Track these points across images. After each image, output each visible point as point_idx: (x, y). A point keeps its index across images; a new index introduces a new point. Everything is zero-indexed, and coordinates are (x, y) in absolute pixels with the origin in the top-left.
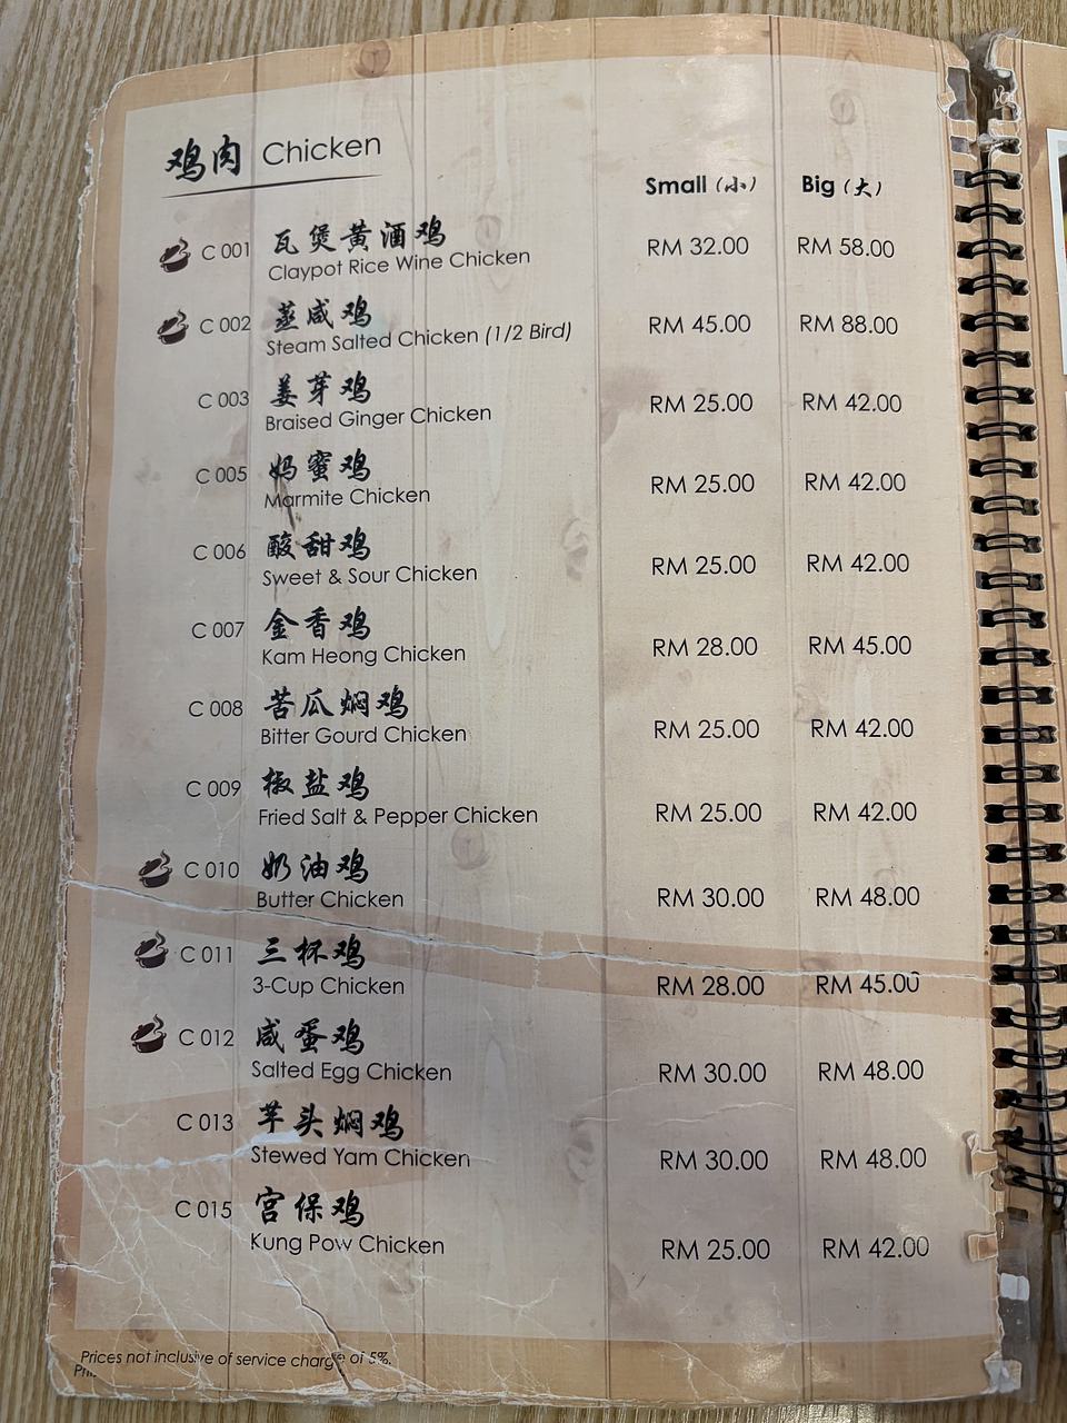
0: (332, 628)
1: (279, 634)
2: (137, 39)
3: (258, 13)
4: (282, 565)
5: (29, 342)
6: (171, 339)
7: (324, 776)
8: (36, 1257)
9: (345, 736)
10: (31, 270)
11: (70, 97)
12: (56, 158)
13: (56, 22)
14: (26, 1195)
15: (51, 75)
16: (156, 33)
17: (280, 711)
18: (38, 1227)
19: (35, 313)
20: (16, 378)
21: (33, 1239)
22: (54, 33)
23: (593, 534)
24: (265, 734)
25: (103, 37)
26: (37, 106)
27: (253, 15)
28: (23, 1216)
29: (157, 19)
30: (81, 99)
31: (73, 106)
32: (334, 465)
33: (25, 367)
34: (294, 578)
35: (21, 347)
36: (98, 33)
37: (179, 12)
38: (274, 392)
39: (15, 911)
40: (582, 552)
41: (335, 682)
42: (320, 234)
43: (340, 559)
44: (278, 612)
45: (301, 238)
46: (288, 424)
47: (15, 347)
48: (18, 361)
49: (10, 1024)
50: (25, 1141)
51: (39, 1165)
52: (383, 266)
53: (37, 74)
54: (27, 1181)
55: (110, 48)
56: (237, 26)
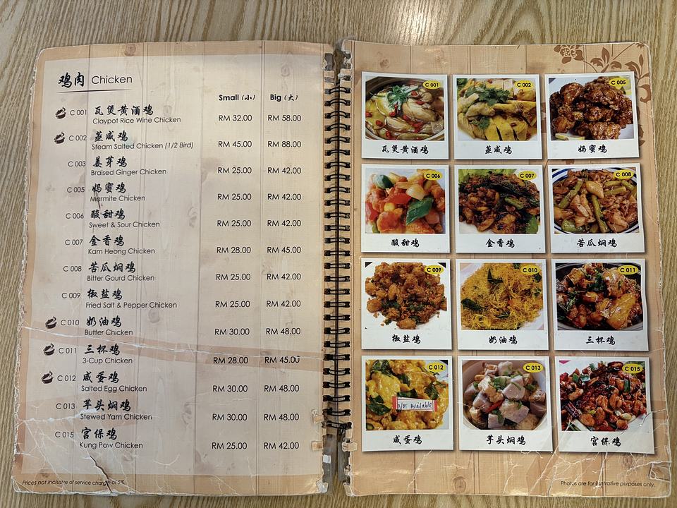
0: (112, 242)
1: (94, 244)
2: (63, 18)
3: (105, 11)
4: (96, 221)
5: (20, 124)
6: (59, 142)
7: (107, 292)
8: (9, 433)
9: (115, 278)
10: (22, 99)
11: (38, 38)
12: (32, 60)
13: (35, 10)
14: (6, 413)
15: (32, 30)
16: (69, 16)
17: (94, 270)
18: (10, 423)
19: (23, 114)
20: (15, 136)
21: (8, 427)
22: (34, 14)
23: (199, 213)
24: (89, 277)
25: (51, 17)
26: (27, 41)
27: (103, 12)
28: (5, 420)
29: (70, 11)
30: (42, 39)
31: (39, 41)
32: (114, 187)
33: (18, 133)
34: (99, 225)
35: (17, 126)
36: (49, 15)
37: (77, 9)
38: (95, 163)
39: (6, 319)
40: (194, 218)
41: (112, 260)
42: (111, 108)
43: (115, 219)
44: (94, 236)
45: (104, 110)
46: (99, 173)
47: (15, 126)
48: (16, 131)
49: (3, 356)
50: (7, 395)
51: (11, 403)
52: (132, 121)
53: (27, 29)
54: (7, 408)
55: (53, 21)
56: (97, 16)
